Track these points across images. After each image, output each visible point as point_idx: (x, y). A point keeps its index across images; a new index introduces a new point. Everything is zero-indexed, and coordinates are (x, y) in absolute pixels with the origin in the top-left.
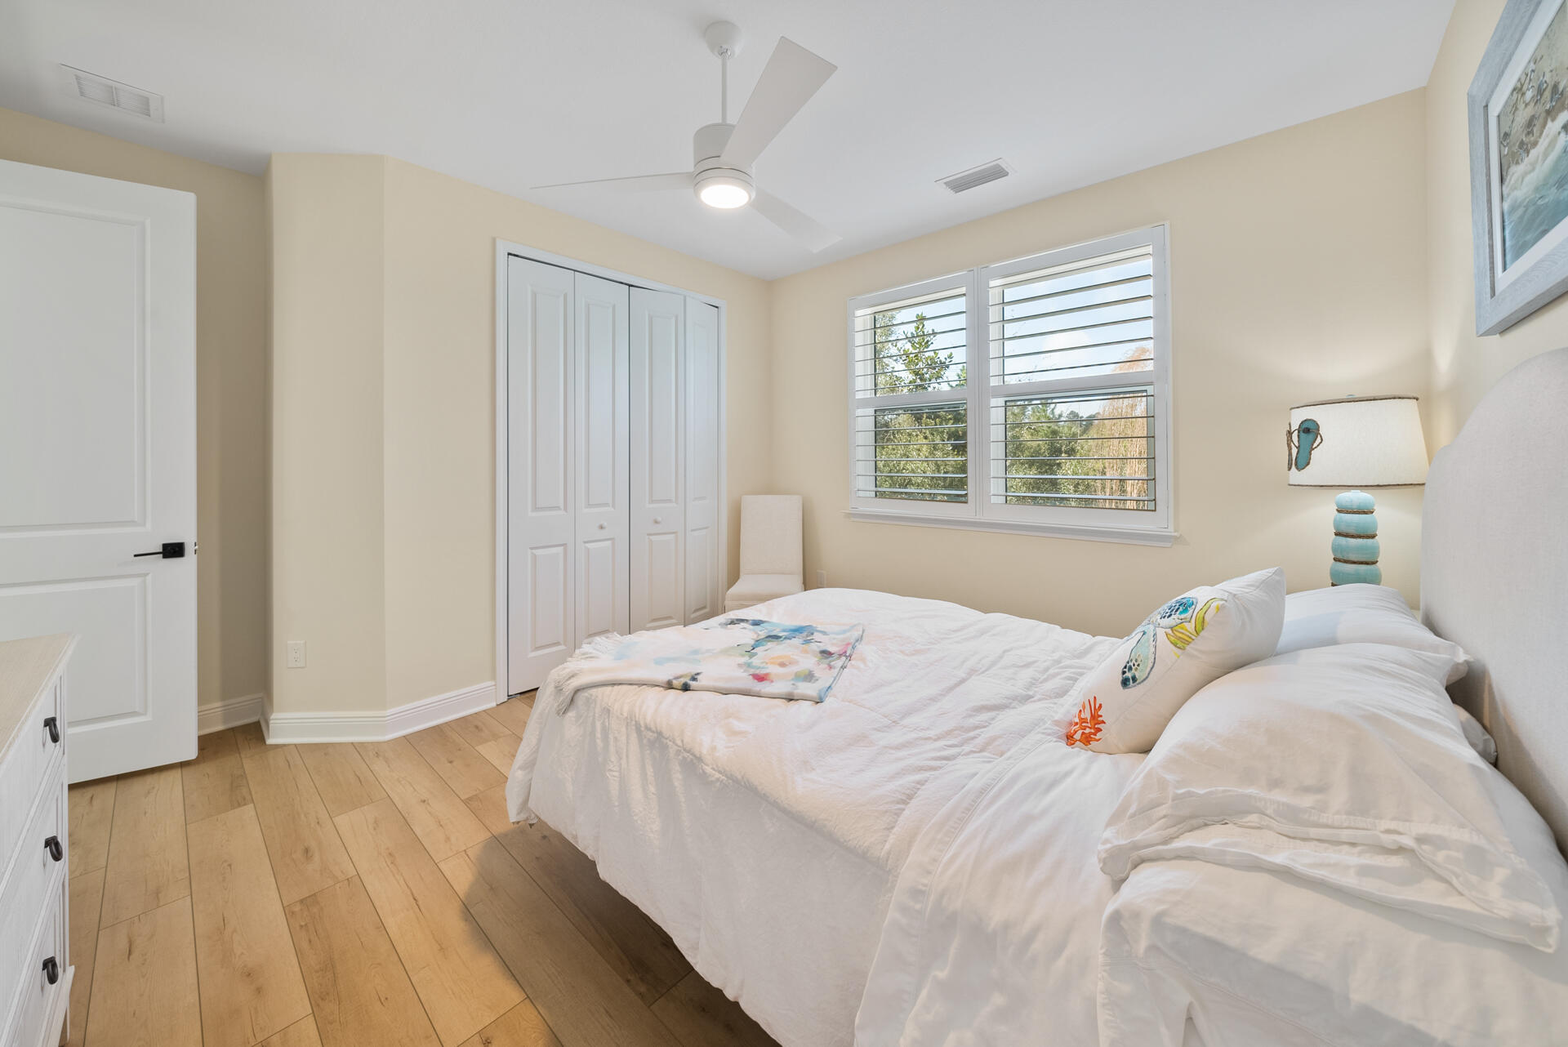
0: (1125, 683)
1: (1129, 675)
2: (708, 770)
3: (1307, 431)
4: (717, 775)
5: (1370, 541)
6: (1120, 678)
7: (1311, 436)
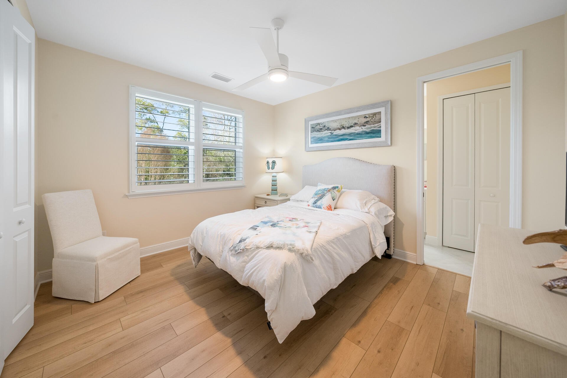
0: (333, 200)
1: (333, 199)
2: (348, 234)
3: (274, 162)
4: (349, 234)
5: (276, 182)
6: (332, 200)
7: (274, 163)
